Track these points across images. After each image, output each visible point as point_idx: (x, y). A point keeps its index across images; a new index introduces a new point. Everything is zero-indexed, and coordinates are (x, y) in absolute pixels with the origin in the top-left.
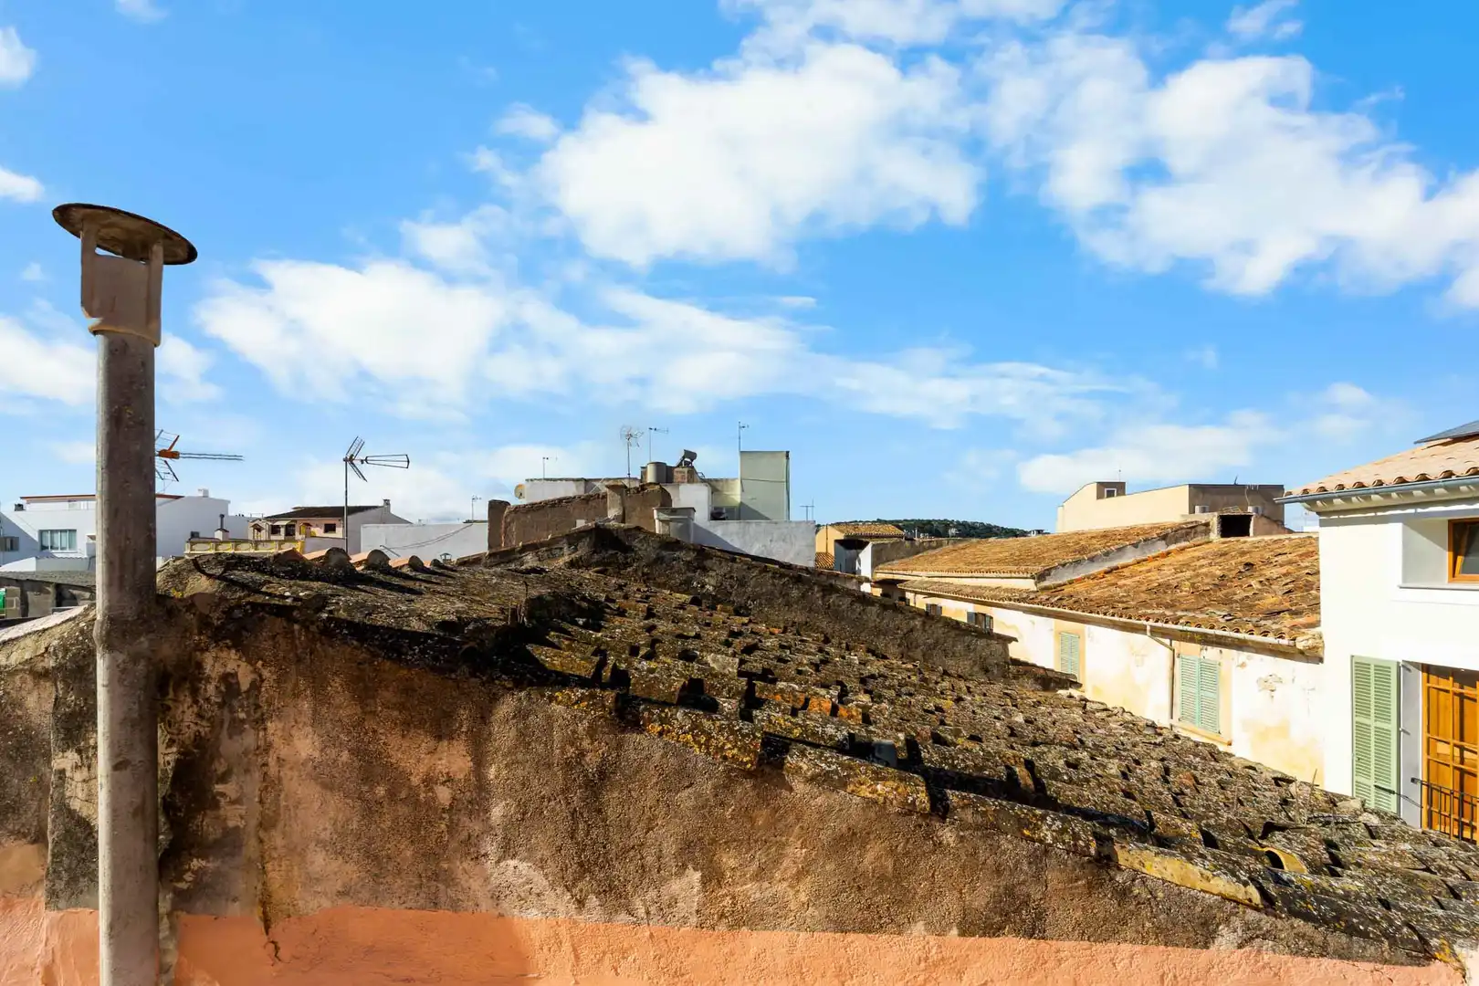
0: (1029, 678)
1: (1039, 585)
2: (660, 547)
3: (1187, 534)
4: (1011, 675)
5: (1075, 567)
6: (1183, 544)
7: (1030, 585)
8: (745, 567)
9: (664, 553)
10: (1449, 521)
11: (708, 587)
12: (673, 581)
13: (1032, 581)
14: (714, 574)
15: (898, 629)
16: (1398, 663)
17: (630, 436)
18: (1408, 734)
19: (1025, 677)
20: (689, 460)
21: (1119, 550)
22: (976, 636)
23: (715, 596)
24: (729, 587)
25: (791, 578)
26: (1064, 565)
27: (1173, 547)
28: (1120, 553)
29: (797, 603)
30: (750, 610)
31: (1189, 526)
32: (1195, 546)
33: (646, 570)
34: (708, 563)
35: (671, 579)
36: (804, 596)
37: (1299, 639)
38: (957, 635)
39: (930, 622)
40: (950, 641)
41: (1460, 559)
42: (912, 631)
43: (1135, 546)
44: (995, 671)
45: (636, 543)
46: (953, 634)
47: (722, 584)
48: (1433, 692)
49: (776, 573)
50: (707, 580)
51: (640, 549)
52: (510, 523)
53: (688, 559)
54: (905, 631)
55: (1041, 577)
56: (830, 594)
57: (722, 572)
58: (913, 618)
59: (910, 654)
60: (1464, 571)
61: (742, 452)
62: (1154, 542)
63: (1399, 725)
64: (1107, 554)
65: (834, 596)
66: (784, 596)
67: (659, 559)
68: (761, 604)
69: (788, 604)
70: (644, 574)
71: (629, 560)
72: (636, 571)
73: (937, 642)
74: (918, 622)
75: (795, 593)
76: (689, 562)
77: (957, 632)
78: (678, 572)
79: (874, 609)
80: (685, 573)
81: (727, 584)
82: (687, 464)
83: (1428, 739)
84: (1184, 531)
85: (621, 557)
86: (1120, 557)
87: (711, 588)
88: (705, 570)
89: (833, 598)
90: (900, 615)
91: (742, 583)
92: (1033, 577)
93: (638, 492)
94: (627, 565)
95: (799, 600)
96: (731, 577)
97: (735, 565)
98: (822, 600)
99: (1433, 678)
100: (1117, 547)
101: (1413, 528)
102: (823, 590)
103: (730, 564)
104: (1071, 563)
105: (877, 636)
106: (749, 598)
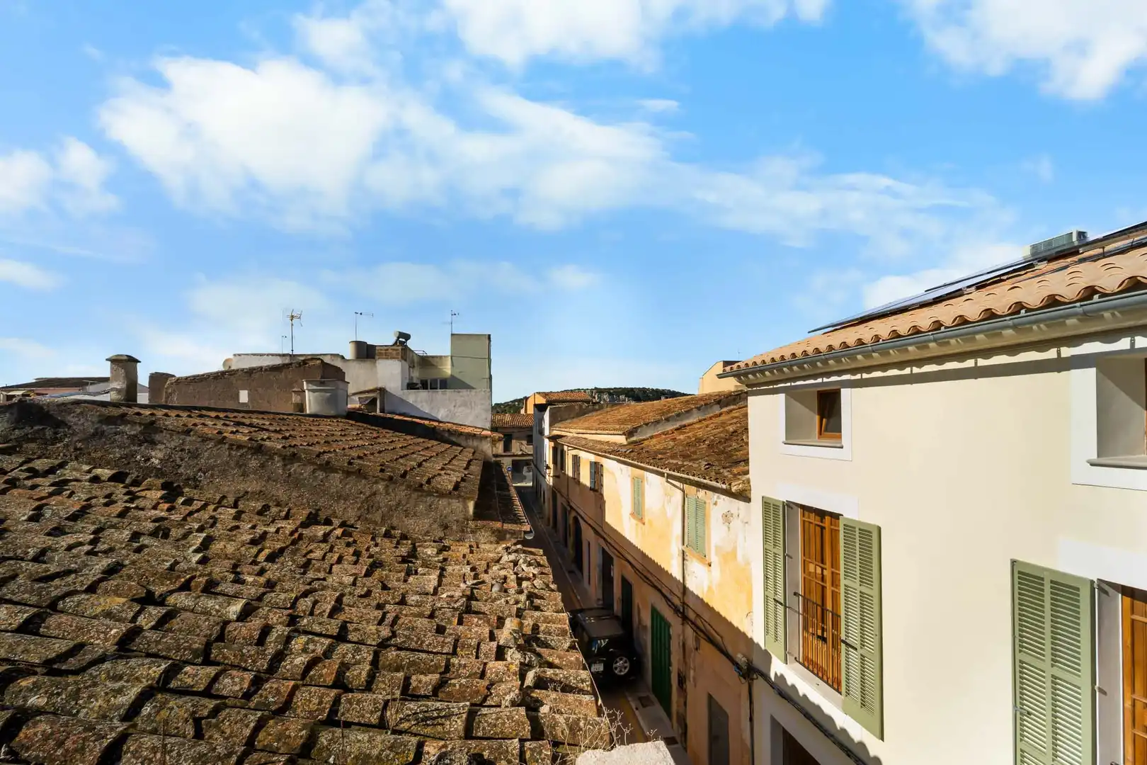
0: (486, 531)
1: (628, 440)
2: (100, 422)
3: (734, 400)
4: (469, 530)
5: (655, 425)
6: (732, 407)
7: (622, 440)
8: (199, 440)
9: (105, 427)
10: (818, 392)
11: (153, 460)
12: (112, 456)
13: (624, 436)
14: (163, 446)
15: (361, 493)
16: (784, 502)
17: (292, 317)
18: (791, 558)
19: (482, 530)
20: (404, 340)
21: (687, 412)
22: (437, 497)
23: (161, 469)
24: (178, 460)
25: (249, 448)
26: (647, 424)
27: (725, 409)
28: (687, 415)
29: (255, 473)
30: (200, 481)
31: (736, 393)
32: (740, 408)
33: (79, 445)
34: (157, 437)
35: (110, 453)
36: (263, 466)
37: (733, 484)
38: (419, 496)
39: (392, 486)
40: (412, 501)
41: (824, 420)
42: (375, 494)
43: (699, 409)
44: (454, 527)
45: (71, 419)
46: (415, 495)
47: (170, 457)
48: (807, 524)
49: (233, 445)
50: (153, 454)
51: (76, 424)
52: (171, 394)
53: (133, 433)
54: (368, 494)
55: (629, 434)
56: (292, 463)
57: (173, 444)
58: (376, 482)
59: (369, 516)
60: (826, 430)
61: (452, 335)
62: (711, 407)
63: (784, 551)
64: (678, 415)
65: (296, 465)
66: (240, 467)
67: (98, 434)
68: (212, 476)
69: (244, 475)
70: (76, 449)
71: (59, 436)
72: (66, 446)
73: (399, 504)
74: (381, 487)
75: (254, 463)
76: (135, 436)
77: (420, 494)
78: (120, 447)
79: (338, 476)
80: (128, 447)
81: (177, 457)
82: (402, 343)
83: (804, 561)
84: (733, 397)
85: (49, 433)
86: (688, 418)
87: (157, 462)
88: (153, 443)
89: (295, 467)
90: (363, 481)
91: (195, 455)
92: (624, 434)
93: (300, 366)
94: (55, 440)
95: (257, 470)
96: (182, 450)
97: (188, 439)
98: (283, 469)
99: (806, 513)
100: (686, 410)
101: (792, 397)
102: (284, 459)
103: (183, 437)
104: (652, 423)
105: (337, 501)
106: (200, 470)
